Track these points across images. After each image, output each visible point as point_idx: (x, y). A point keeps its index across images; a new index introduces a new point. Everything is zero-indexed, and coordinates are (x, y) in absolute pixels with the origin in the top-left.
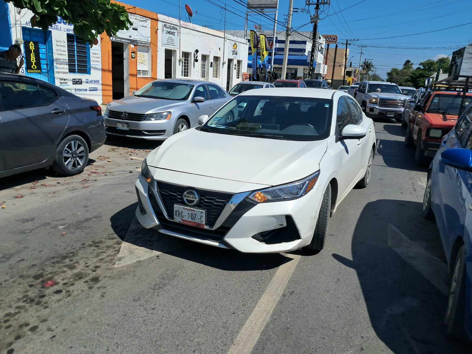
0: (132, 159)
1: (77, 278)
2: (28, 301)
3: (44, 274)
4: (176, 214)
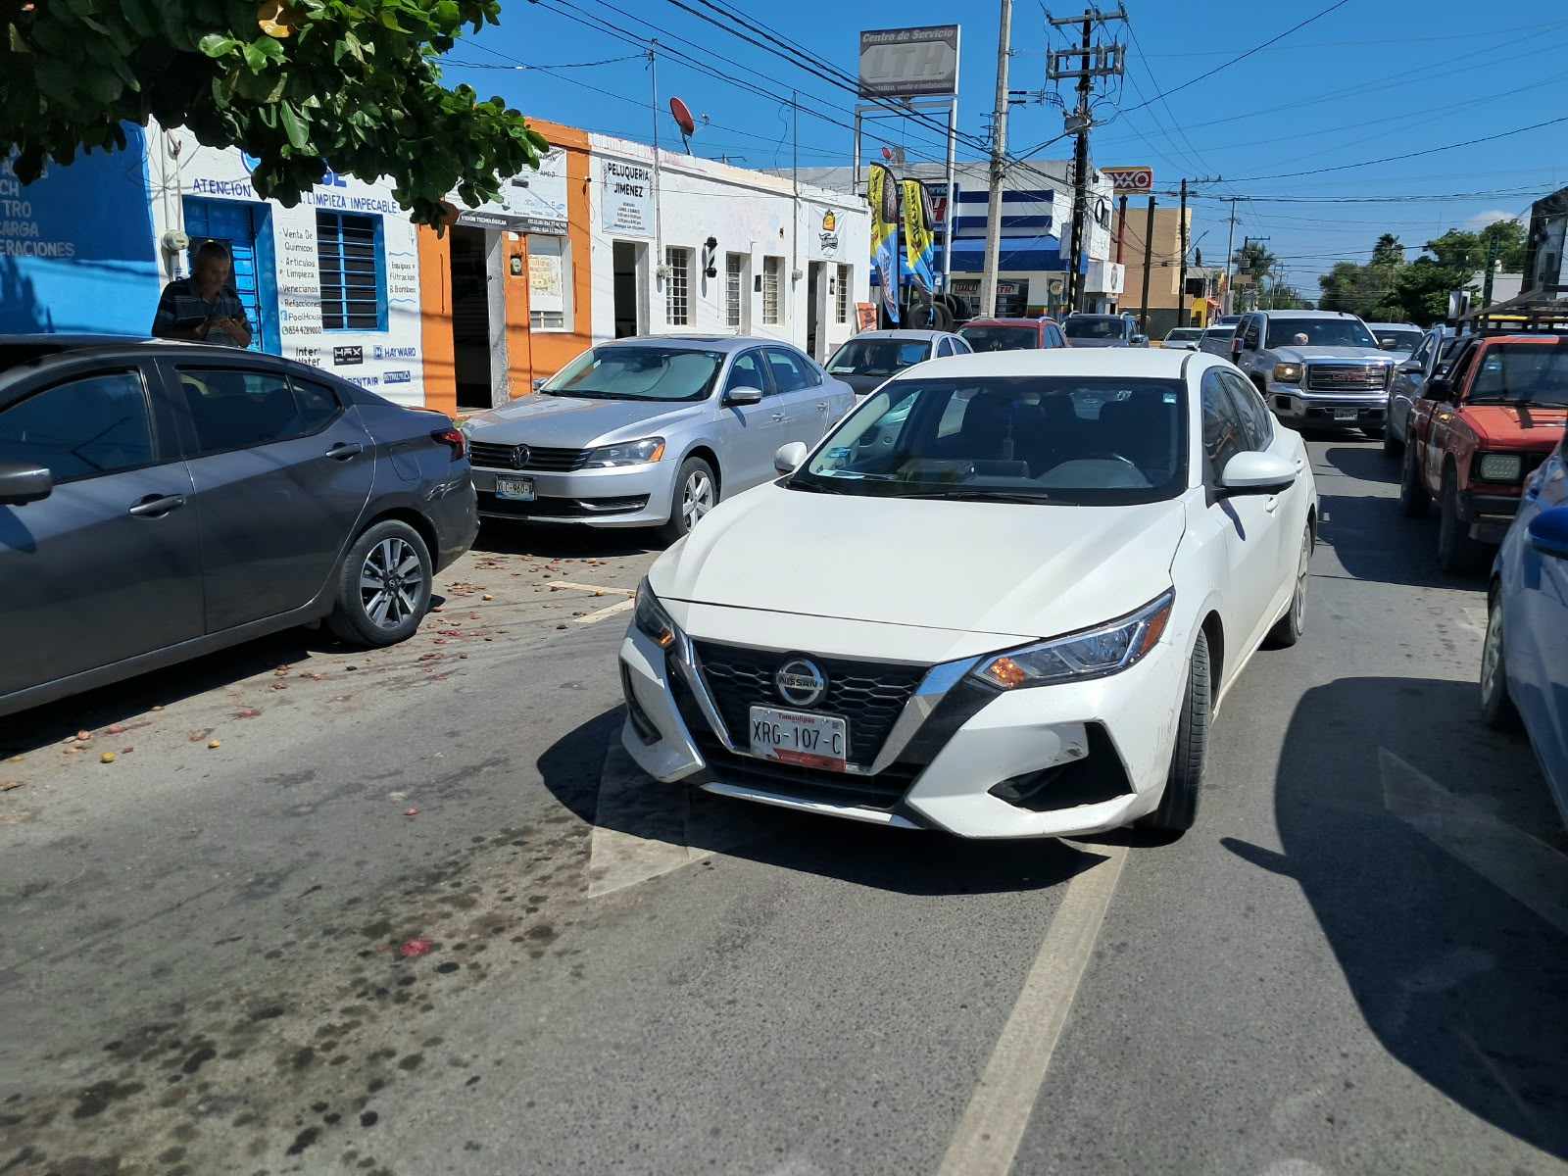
0: (554, 589)
1: (490, 930)
2: (371, 994)
3: (392, 922)
4: (757, 733)
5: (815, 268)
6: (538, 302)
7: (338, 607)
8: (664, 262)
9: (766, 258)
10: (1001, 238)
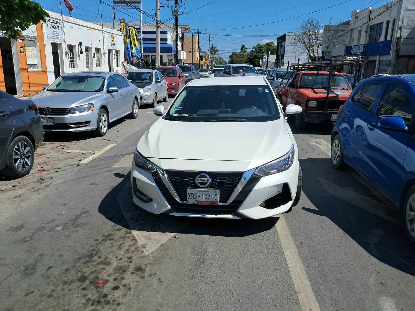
0: (68, 153)
1: (121, 271)
2: (96, 304)
3: (86, 275)
4: (189, 197)
5: (109, 51)
6: (30, 62)
7: (7, 166)
8: (67, 49)
9: (96, 48)
10: (160, 44)
